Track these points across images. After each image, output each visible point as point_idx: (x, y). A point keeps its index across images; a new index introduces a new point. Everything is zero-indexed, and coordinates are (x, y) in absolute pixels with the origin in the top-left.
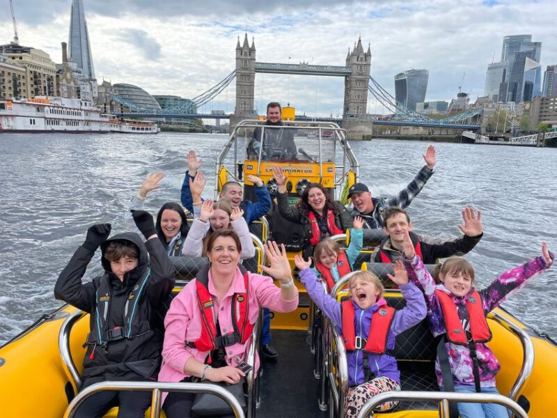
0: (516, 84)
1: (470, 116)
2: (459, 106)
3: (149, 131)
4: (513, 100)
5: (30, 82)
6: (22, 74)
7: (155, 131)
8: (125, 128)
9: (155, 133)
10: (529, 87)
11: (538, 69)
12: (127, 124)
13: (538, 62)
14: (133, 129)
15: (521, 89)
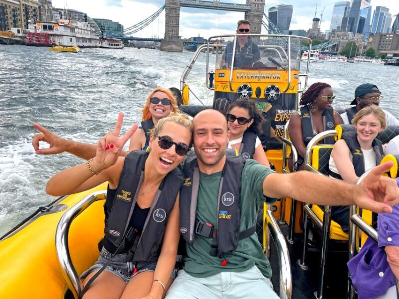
0: (354, 19)
1: (330, 45)
2: (314, 34)
3: (118, 47)
4: (351, 31)
5: (23, 13)
6: (18, 7)
7: (121, 47)
8: (105, 44)
9: (121, 48)
10: (362, 21)
11: (370, 8)
12: (106, 41)
13: (370, 2)
14: (109, 45)
15: (356, 22)
